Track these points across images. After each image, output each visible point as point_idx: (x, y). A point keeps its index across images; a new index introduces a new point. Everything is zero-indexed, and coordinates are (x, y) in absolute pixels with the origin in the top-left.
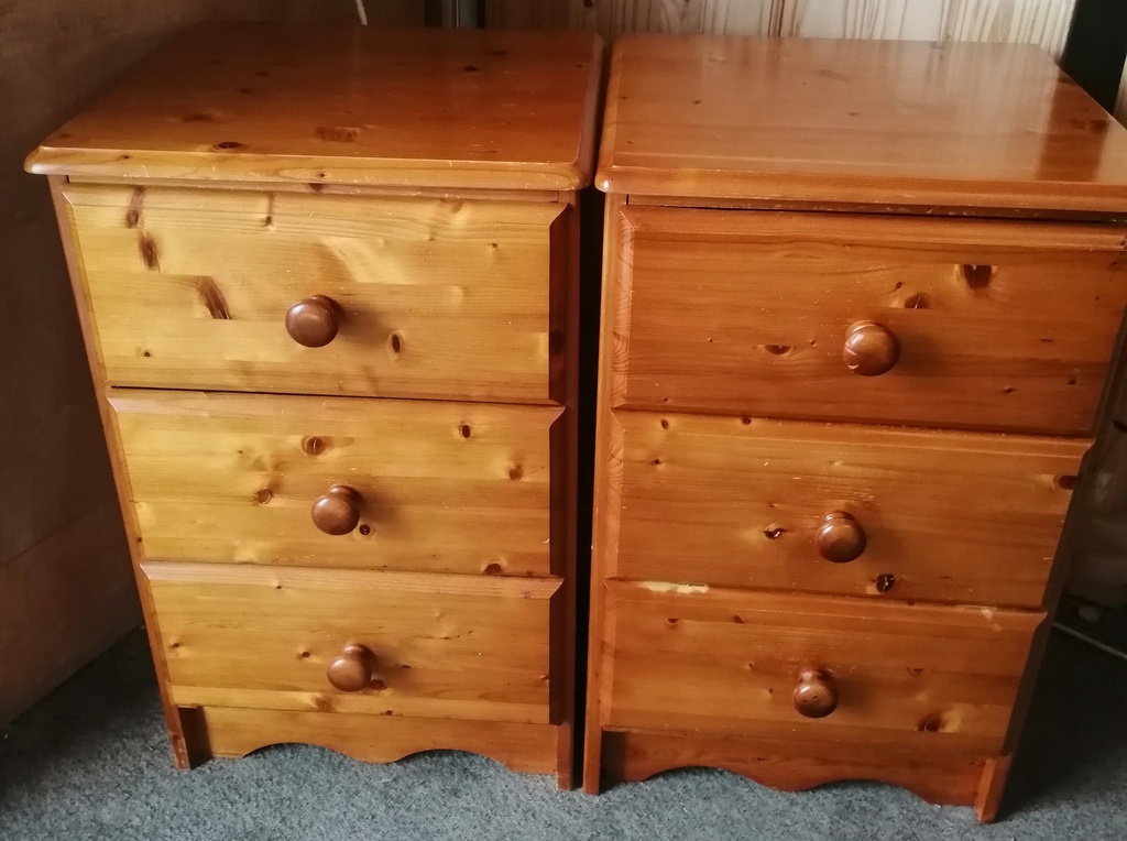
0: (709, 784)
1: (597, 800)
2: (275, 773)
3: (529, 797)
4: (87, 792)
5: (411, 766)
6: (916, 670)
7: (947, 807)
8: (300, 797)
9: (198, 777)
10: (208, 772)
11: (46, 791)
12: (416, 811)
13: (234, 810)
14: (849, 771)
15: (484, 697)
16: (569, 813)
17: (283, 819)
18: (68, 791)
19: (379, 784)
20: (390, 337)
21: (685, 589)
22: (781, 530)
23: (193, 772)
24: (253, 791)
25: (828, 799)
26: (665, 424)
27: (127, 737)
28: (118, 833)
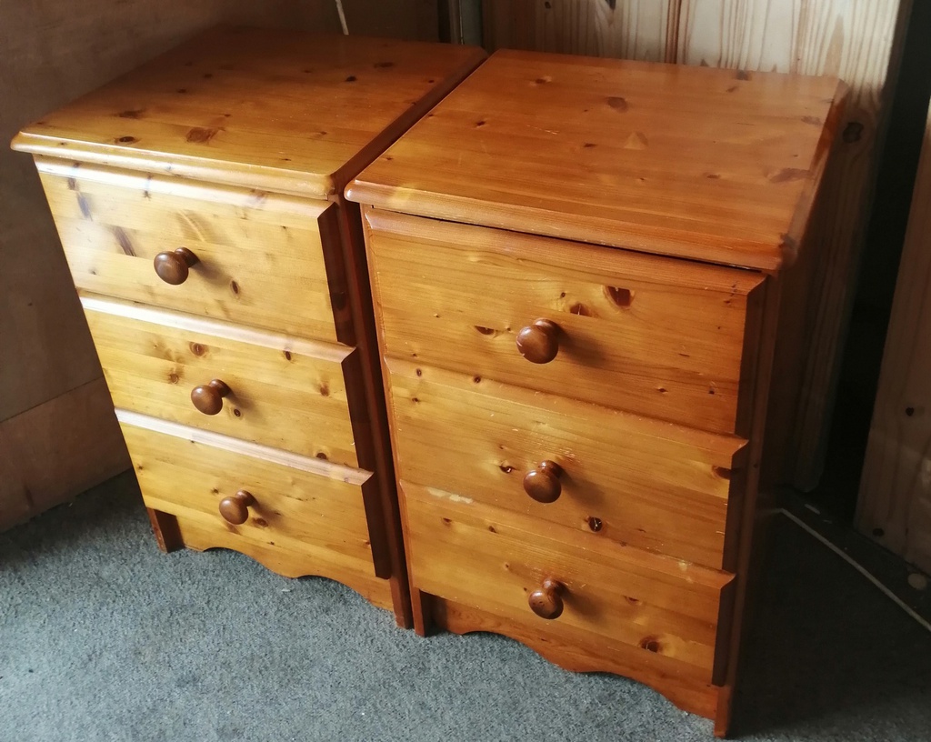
0: (512, 649)
1: (422, 640)
2: (219, 567)
3: (375, 625)
4: (101, 554)
5: (307, 583)
6: (631, 599)
7: (694, 716)
8: (226, 589)
9: (169, 559)
10: (178, 557)
11: (78, 547)
12: (296, 617)
13: (181, 588)
14: (611, 667)
15: (329, 546)
16: (397, 646)
17: (209, 602)
18: (90, 550)
19: (280, 591)
20: (231, 283)
21: (455, 498)
22: (512, 468)
23: (169, 555)
24: (199, 577)
25: (598, 684)
26: (419, 373)
27: (141, 521)
28: (107, 586)
